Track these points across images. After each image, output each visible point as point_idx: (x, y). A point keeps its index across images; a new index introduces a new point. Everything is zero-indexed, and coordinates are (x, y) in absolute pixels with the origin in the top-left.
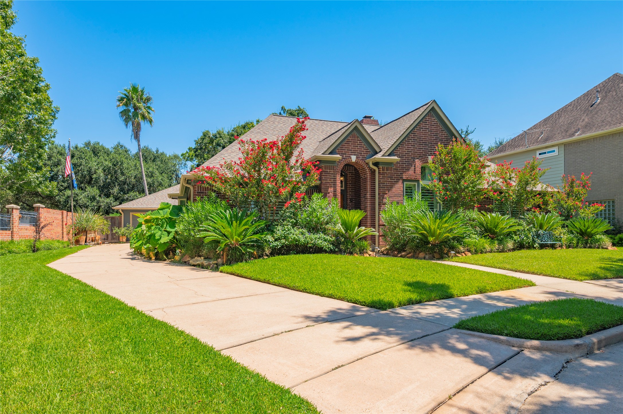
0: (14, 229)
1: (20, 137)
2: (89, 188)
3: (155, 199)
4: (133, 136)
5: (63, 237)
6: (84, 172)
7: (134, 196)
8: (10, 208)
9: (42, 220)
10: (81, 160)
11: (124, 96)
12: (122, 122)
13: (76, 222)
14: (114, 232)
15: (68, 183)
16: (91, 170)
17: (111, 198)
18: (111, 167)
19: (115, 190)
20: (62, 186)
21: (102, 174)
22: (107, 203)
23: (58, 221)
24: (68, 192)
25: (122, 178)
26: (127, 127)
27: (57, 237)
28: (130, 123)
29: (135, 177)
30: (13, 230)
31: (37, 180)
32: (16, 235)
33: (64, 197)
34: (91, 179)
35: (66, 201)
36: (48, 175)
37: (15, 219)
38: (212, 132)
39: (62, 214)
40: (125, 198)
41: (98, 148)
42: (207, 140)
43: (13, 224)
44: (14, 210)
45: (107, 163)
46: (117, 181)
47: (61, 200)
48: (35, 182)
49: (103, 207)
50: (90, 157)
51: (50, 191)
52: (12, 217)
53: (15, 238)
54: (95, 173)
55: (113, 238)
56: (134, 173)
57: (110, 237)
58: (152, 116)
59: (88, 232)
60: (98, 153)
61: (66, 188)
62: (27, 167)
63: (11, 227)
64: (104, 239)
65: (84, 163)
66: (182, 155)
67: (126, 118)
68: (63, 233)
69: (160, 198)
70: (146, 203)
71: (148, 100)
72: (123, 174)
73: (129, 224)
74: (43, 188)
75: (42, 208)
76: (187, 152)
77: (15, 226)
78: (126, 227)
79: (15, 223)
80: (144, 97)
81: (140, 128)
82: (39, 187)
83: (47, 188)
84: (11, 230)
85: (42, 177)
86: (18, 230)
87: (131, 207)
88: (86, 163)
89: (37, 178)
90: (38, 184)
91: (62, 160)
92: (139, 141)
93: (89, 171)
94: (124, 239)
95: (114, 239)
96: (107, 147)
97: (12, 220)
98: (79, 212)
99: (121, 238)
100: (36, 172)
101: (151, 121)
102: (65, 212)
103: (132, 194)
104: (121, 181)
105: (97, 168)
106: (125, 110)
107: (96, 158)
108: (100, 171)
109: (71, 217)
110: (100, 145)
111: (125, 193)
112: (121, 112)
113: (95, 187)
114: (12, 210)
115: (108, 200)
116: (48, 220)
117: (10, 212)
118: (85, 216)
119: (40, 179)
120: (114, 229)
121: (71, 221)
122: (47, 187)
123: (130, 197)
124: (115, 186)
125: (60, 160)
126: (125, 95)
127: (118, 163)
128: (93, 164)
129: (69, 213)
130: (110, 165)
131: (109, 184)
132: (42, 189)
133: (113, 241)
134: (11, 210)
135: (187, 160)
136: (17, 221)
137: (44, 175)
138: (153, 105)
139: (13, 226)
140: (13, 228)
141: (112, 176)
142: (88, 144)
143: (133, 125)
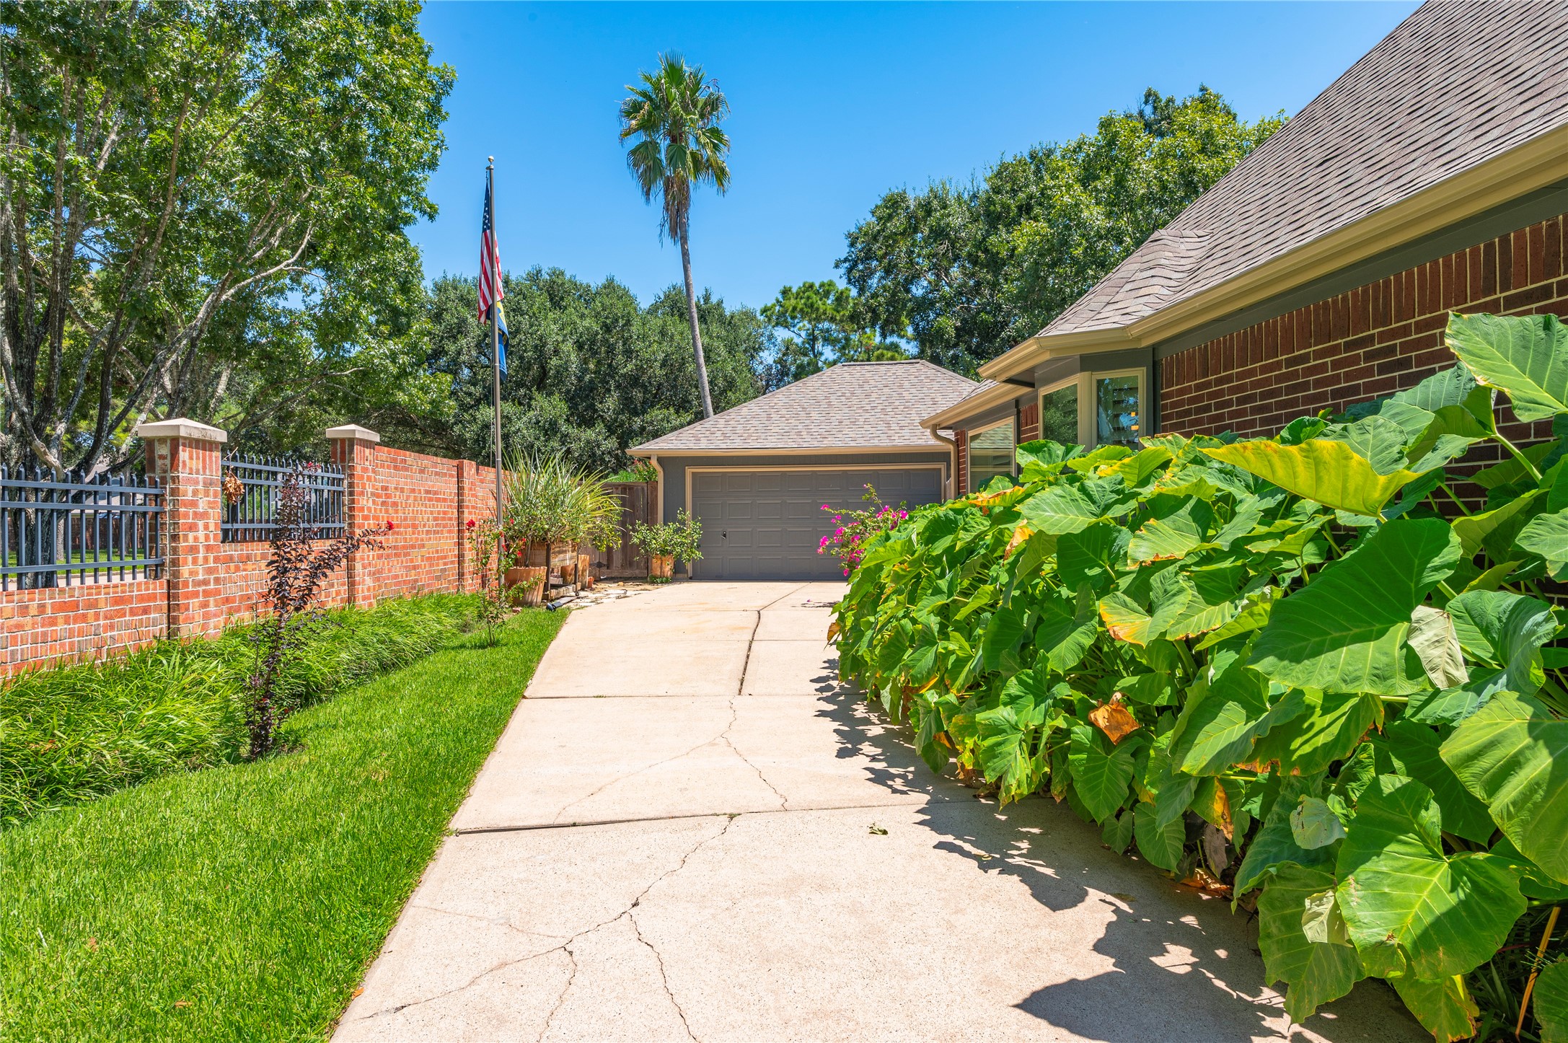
0: (185, 571)
1: (303, 152)
2: (540, 400)
3: (769, 418)
4: (667, 226)
5: (461, 575)
6: (525, 351)
7: (662, 420)
8: (162, 440)
9: (364, 502)
10: (520, 318)
11: (641, 99)
12: (634, 182)
13: (510, 506)
14: (636, 541)
15: (484, 387)
16: (544, 345)
17: (600, 427)
18: (597, 333)
19: (611, 403)
20: (470, 394)
21: (573, 357)
22: (588, 442)
23: (441, 507)
24: (486, 413)
25: (630, 367)
26: (648, 199)
27: (438, 578)
28: (659, 185)
29: (663, 365)
30: (176, 574)
31: (394, 362)
32: (194, 602)
33: (475, 428)
34: (544, 372)
35: (481, 440)
36: (427, 345)
37: (194, 504)
38: (916, 194)
39: (460, 476)
40: (636, 427)
41: (563, 284)
42: (898, 224)
43: (175, 538)
44: (184, 455)
45: (586, 323)
46: (613, 377)
47: (468, 435)
48: (386, 370)
49: (576, 454)
50: (542, 308)
51: (432, 402)
52: (174, 492)
53: (190, 620)
54: (556, 352)
55: (628, 563)
56: (658, 352)
57: (617, 560)
58: (724, 158)
59: (555, 548)
60: (562, 299)
61: (478, 401)
62: (355, 313)
63: (168, 558)
64: (599, 565)
65: (525, 326)
66: (764, 311)
67: (648, 169)
68: (461, 557)
69: (784, 412)
70: (740, 429)
71: (713, 104)
72: (628, 353)
73: (684, 511)
74: (414, 391)
75: (367, 444)
76: (778, 301)
77: (193, 549)
78: (675, 520)
79: (192, 527)
80: (701, 98)
81: (687, 198)
82: (401, 388)
83: (426, 393)
84: (167, 576)
85: (407, 354)
86: (210, 571)
87: (691, 446)
88: (531, 326)
89: (393, 357)
90: (397, 378)
91: (471, 320)
92: (684, 240)
93: (539, 349)
94: (668, 569)
95: (631, 564)
96: (585, 282)
97: (174, 514)
98: (522, 466)
99: (655, 563)
100: (390, 336)
101: (720, 175)
102: (469, 466)
103: (656, 414)
104: (624, 376)
105: (560, 339)
106: (644, 144)
107: (558, 312)
108: (568, 347)
109: (493, 486)
110: (568, 277)
111: (635, 413)
112: (633, 152)
113: (557, 396)
114: (174, 454)
115: (590, 434)
116: (395, 504)
117: (159, 463)
118: (543, 481)
119: (402, 359)
120: (634, 530)
121: (492, 503)
122: (424, 389)
123: (651, 423)
124: (609, 390)
125: (464, 321)
126: (644, 94)
127: (617, 321)
128: (550, 328)
129: (484, 469)
130: (596, 328)
131: (591, 388)
132: (411, 395)
133: (628, 573)
134: (163, 450)
135: (777, 324)
136: (204, 515)
137: (413, 348)
138: (724, 120)
139: (175, 551)
140: (175, 563)
141: (599, 363)
142: (535, 277)
143: (666, 192)
